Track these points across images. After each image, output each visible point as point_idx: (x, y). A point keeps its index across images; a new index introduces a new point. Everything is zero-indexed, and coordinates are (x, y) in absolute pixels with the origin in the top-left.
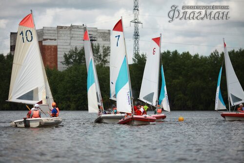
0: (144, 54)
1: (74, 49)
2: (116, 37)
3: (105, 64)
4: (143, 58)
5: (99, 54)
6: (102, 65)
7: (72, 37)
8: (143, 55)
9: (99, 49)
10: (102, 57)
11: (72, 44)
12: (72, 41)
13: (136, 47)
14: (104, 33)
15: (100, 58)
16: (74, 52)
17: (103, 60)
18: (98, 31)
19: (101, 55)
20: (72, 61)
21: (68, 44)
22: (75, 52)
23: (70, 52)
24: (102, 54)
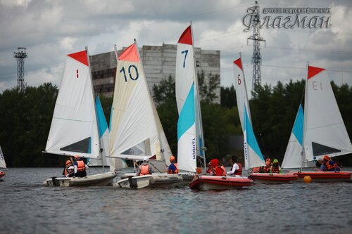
0: (268, 85)
1: (167, 79)
2: (183, 53)
3: (212, 100)
4: (266, 91)
5: (204, 85)
6: (207, 100)
7: (165, 61)
8: (266, 87)
9: (203, 78)
10: (208, 90)
11: (164, 72)
12: (164, 67)
13: (257, 75)
14: (211, 55)
15: (205, 92)
16: (167, 83)
17: (209, 95)
18: (202, 53)
19: (206, 87)
20: (165, 96)
21: (159, 71)
22: (169, 83)
23: (161, 82)
24: (208, 85)
